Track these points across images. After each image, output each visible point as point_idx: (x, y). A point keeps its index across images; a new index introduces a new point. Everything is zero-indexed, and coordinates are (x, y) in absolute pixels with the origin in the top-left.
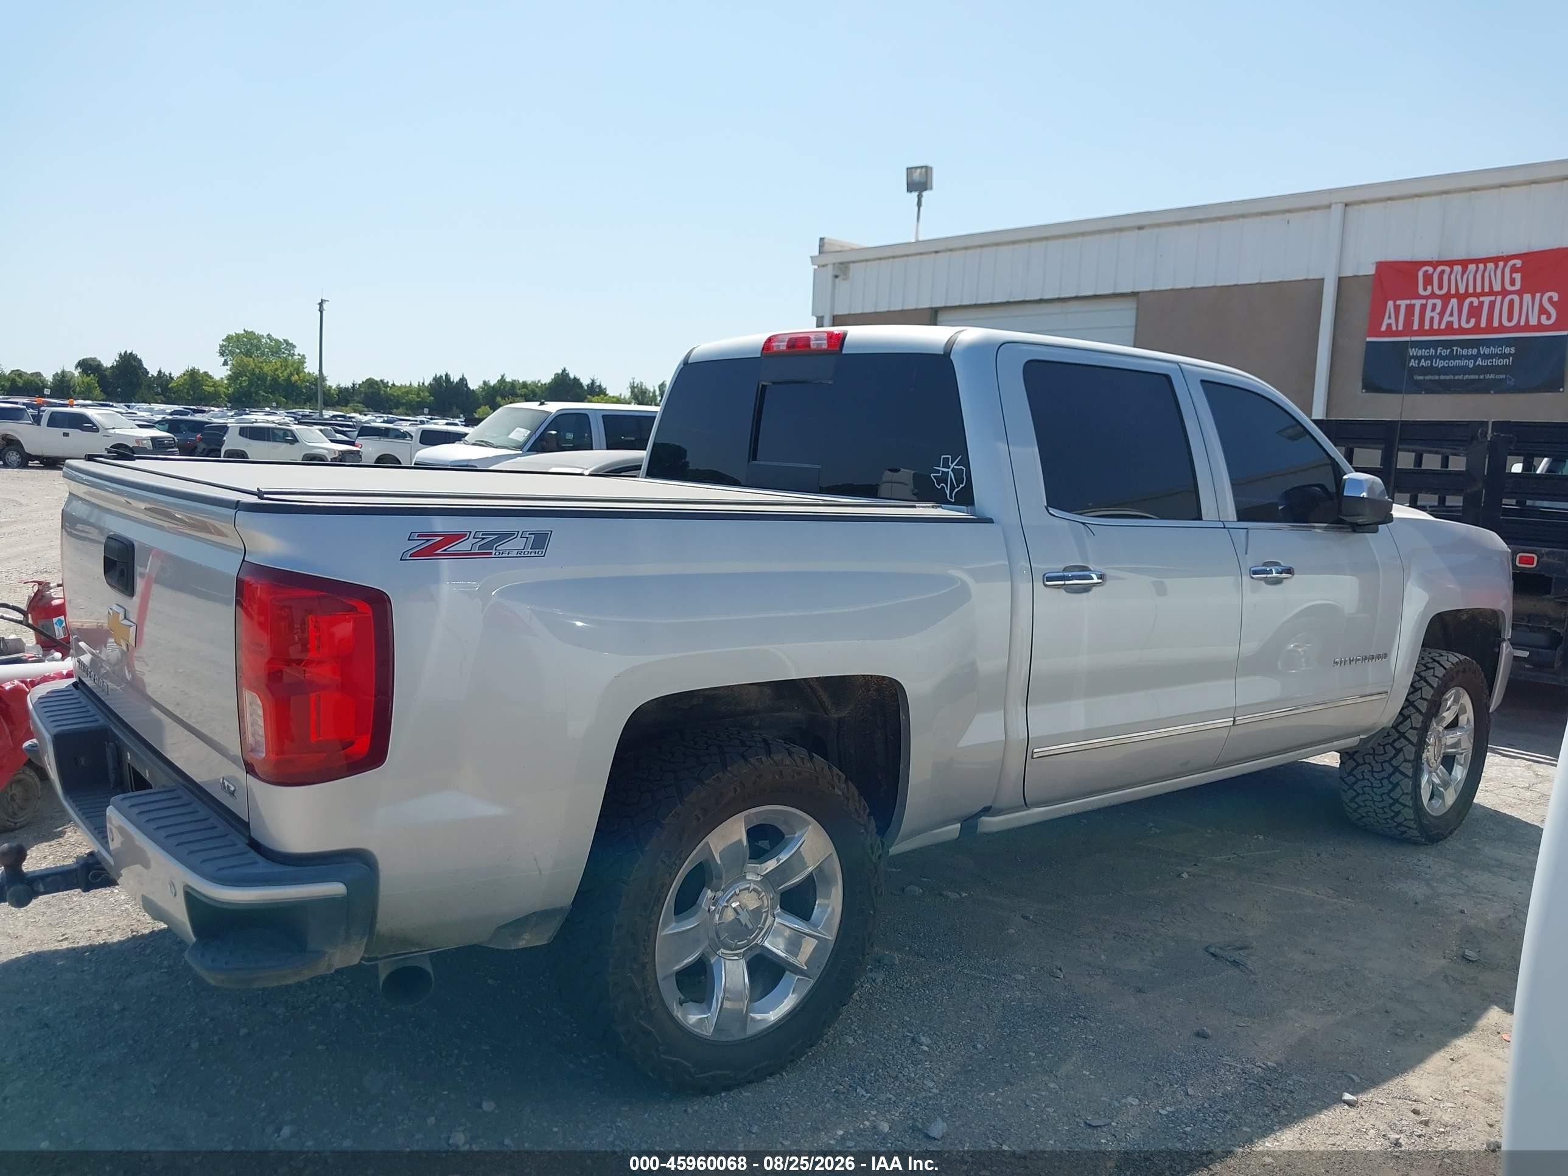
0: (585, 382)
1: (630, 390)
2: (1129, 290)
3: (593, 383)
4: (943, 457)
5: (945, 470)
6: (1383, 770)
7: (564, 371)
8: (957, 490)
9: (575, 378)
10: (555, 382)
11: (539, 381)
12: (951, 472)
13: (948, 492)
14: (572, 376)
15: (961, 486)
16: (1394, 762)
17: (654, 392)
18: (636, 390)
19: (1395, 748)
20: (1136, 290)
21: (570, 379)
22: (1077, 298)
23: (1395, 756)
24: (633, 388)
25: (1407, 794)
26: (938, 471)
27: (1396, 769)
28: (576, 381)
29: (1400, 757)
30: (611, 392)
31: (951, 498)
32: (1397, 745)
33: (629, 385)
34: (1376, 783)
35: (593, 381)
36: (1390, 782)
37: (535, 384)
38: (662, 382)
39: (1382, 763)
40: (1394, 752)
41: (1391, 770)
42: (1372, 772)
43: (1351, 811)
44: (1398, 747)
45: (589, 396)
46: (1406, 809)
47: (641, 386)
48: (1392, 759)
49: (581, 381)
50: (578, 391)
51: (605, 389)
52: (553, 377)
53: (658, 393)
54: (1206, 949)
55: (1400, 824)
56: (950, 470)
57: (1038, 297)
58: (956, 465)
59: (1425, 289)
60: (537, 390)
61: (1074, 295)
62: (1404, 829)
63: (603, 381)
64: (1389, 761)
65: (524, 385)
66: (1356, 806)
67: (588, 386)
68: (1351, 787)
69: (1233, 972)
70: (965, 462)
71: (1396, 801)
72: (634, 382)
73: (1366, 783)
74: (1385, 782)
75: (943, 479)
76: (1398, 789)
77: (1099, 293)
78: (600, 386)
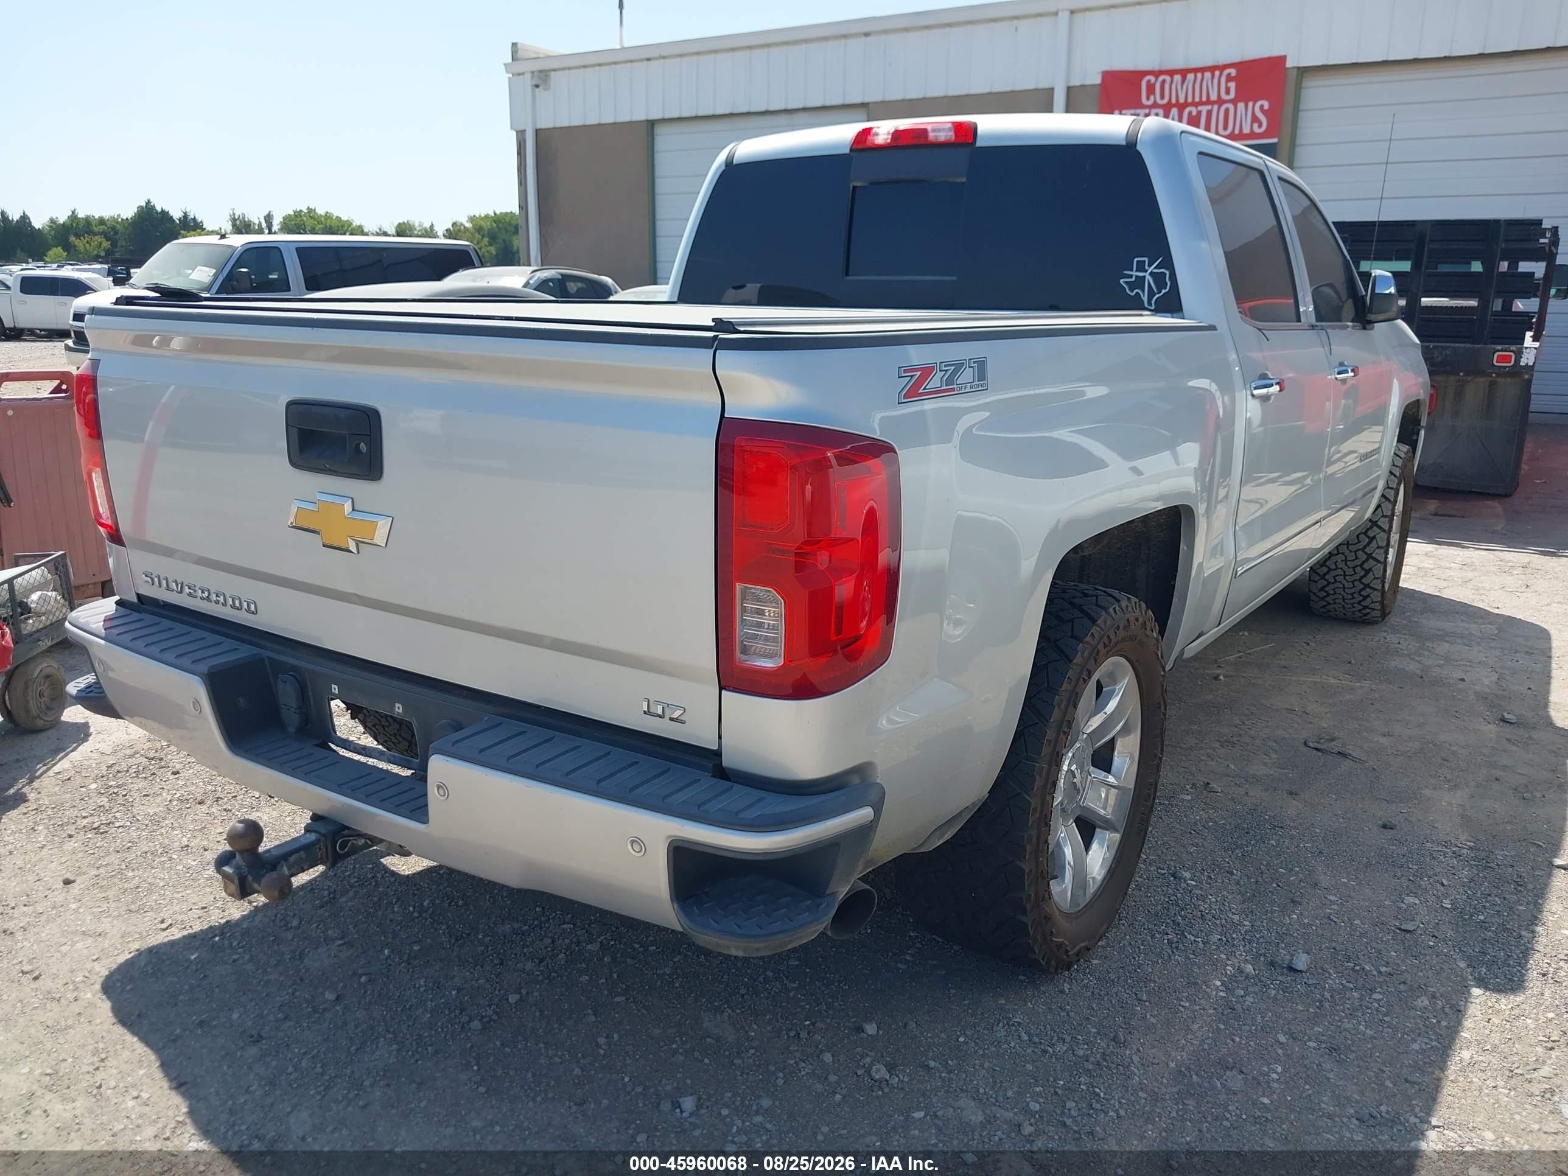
0: (176, 215)
1: (230, 223)
2: (859, 100)
3: (186, 215)
4: (1136, 259)
5: (1141, 274)
6: (1357, 558)
7: (149, 202)
8: (1157, 296)
9: (163, 211)
10: (139, 214)
11: (119, 216)
12: (1148, 278)
13: (1145, 299)
14: (159, 210)
15: (1163, 291)
16: (1368, 550)
17: (260, 224)
18: (238, 222)
19: (1369, 537)
20: (866, 100)
21: (157, 212)
22: (805, 109)
23: (1369, 544)
24: (234, 220)
25: (1378, 578)
26: (1131, 276)
27: (1370, 556)
28: (165, 215)
29: (1374, 544)
30: (208, 226)
31: (1150, 303)
32: (1371, 534)
33: (228, 217)
34: (1350, 572)
35: (185, 213)
36: (1363, 569)
37: (114, 219)
38: (267, 212)
39: (1355, 552)
40: (1367, 540)
41: (1365, 557)
42: (1346, 561)
43: (1318, 599)
44: (1371, 536)
45: (182, 232)
46: (1375, 592)
47: (244, 218)
48: (1365, 547)
49: (172, 213)
50: (167, 225)
51: (201, 222)
52: (136, 211)
53: (264, 225)
54: (1305, 744)
55: (1365, 607)
56: (1147, 275)
57: (763, 108)
58: (1155, 268)
59: (1148, 99)
60: (118, 226)
61: (801, 106)
62: (1368, 610)
63: (197, 213)
64: (1363, 550)
65: (102, 221)
66: (1325, 594)
67: (180, 219)
68: (1323, 577)
69: (1346, 764)
70: (1168, 263)
71: (1367, 586)
72: (234, 214)
73: (1339, 572)
74: (1358, 569)
75: (1140, 282)
76: (1371, 575)
77: (828, 104)
78: (194, 219)
